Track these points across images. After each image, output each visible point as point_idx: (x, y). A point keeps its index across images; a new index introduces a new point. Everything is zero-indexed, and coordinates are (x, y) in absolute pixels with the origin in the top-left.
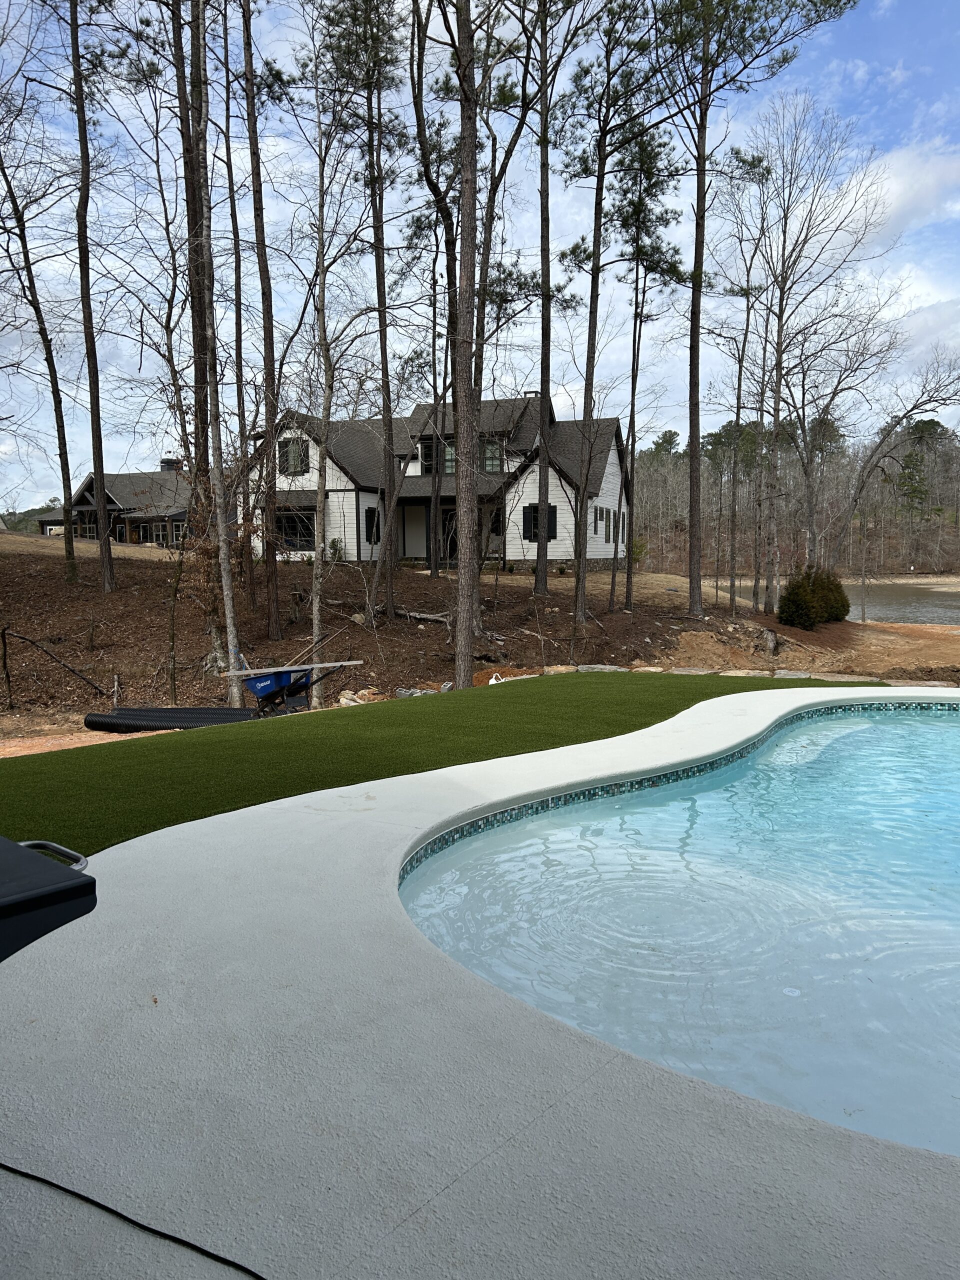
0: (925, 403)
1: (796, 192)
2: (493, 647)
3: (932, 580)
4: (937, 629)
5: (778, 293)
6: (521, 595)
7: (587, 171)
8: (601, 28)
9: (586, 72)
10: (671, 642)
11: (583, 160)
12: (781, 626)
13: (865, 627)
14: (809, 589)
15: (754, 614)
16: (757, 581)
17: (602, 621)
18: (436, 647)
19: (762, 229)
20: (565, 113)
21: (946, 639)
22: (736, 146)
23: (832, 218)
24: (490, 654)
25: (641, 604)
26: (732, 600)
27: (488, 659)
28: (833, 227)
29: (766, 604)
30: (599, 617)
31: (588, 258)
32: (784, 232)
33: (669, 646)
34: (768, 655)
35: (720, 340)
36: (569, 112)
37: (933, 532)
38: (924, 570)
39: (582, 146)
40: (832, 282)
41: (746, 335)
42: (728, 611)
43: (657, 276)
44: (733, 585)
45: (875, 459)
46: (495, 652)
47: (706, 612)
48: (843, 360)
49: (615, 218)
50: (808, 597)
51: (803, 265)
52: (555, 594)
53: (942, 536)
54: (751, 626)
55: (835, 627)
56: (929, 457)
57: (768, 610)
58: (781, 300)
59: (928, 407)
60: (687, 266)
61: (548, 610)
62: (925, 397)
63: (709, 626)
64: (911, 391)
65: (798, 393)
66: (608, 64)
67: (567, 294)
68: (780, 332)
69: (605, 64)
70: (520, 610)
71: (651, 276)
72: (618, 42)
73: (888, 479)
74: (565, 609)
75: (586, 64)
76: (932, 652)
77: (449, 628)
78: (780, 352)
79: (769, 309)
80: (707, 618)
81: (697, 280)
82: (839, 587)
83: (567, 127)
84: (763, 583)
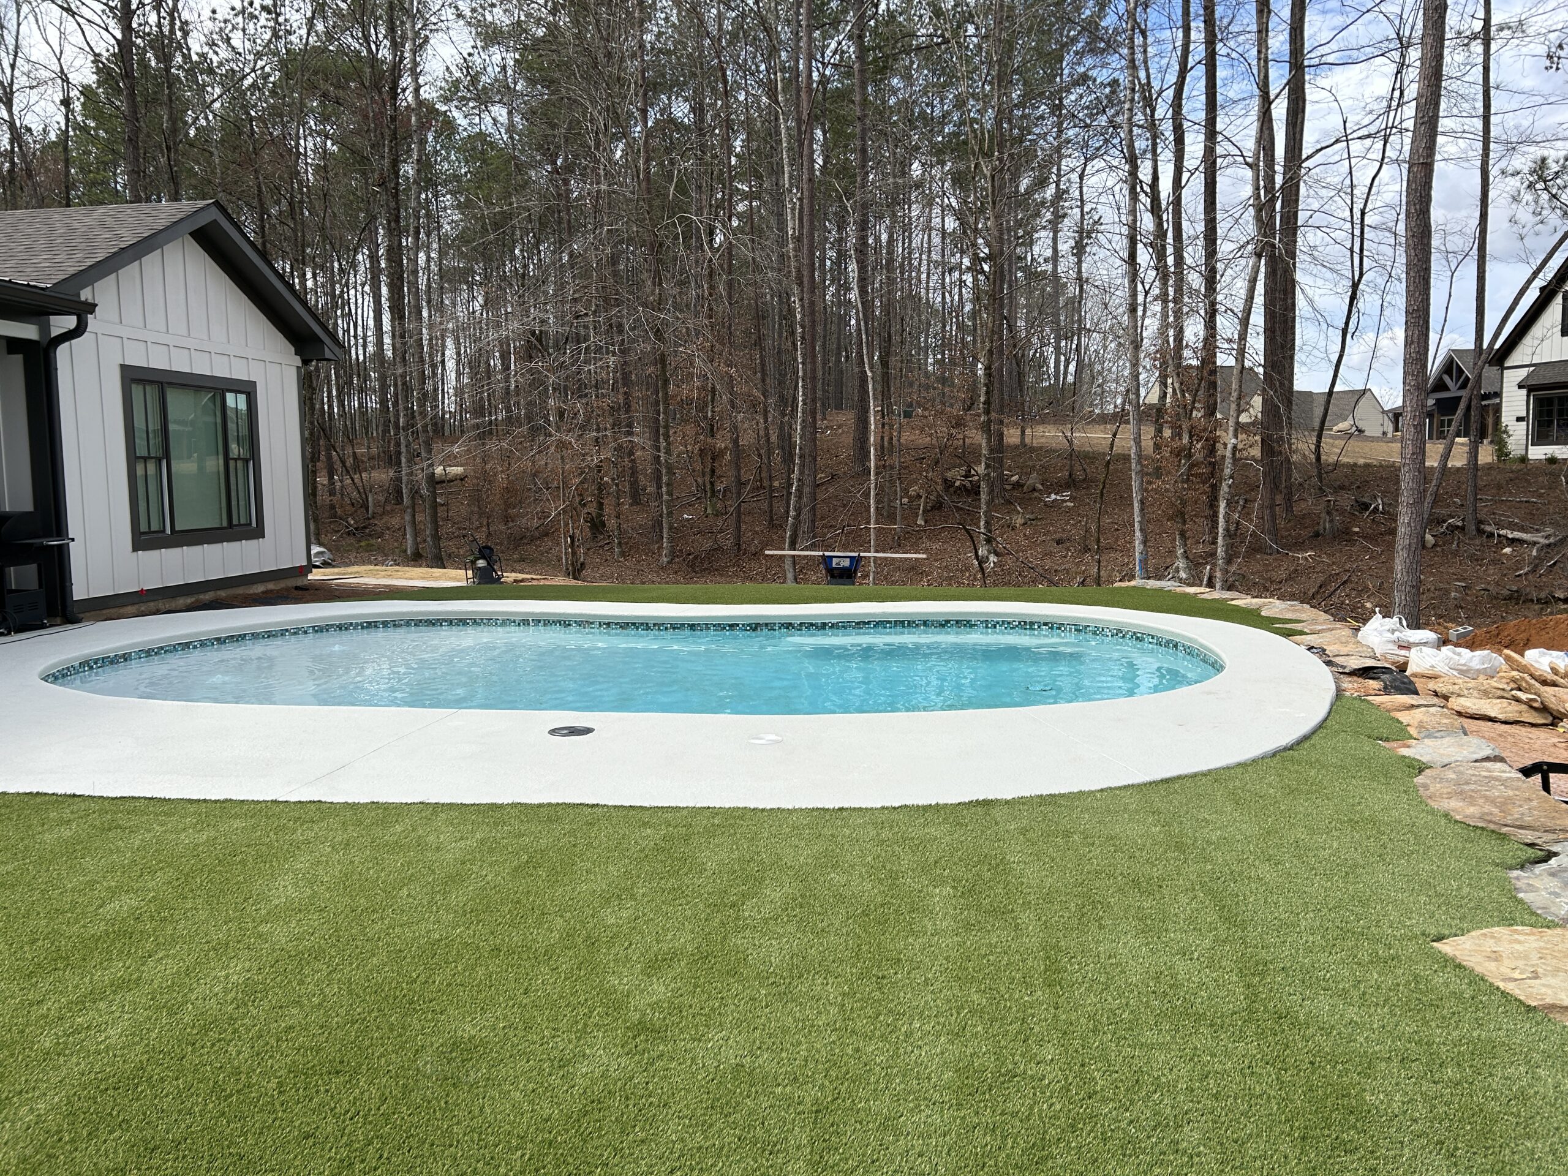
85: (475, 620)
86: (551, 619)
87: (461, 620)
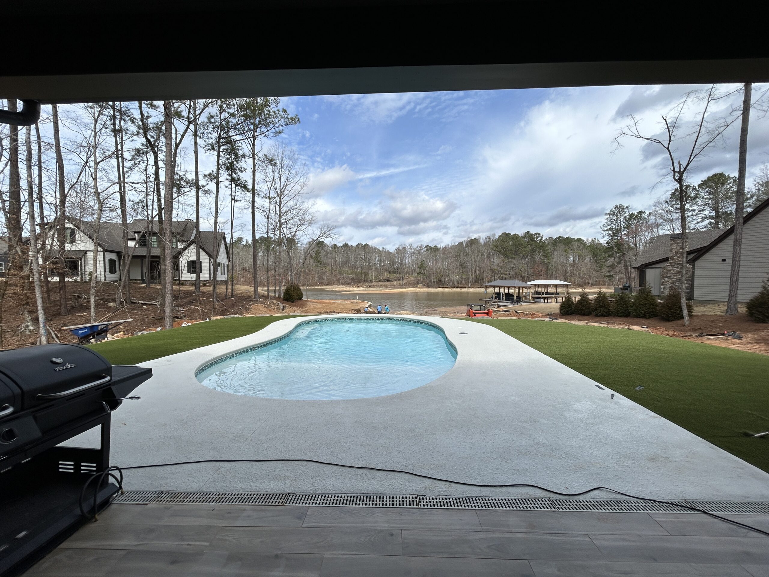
0: (321, 236)
1: (283, 170)
2: (179, 313)
3: (324, 287)
4: (328, 301)
5: (279, 199)
6: (190, 294)
7: (213, 149)
8: (218, 104)
9: (212, 117)
10: (249, 308)
11: (212, 146)
12: (284, 302)
13: (308, 301)
14: (292, 290)
15: (275, 298)
16: (275, 288)
17: (223, 302)
18: (153, 314)
19: (273, 180)
20: (204, 128)
21: (330, 303)
22: (266, 154)
23: (294, 180)
24: (178, 316)
25: (237, 296)
26: (268, 294)
27: (177, 318)
28: (295, 183)
29: (279, 295)
30: (222, 300)
31: (215, 178)
32: (280, 181)
33: (248, 309)
34: (281, 311)
35: (261, 211)
36: (206, 128)
37: (324, 273)
38: (322, 284)
39: (211, 141)
40: (294, 198)
41: (269, 211)
42: (267, 297)
43: (240, 188)
44: (268, 289)
45: (309, 251)
46: (180, 315)
47: (260, 298)
48: (298, 221)
49: (223, 166)
50: (292, 292)
51: (286, 192)
52: (203, 293)
53: (327, 274)
54: (275, 302)
55: (299, 301)
56: (322, 251)
57: (280, 295)
58: (280, 201)
59: (322, 238)
60: (250, 187)
61: (201, 299)
62: (321, 235)
63: (262, 302)
64: (318, 233)
65: (285, 230)
66: (221, 116)
67: (206, 188)
68: (280, 211)
69: (219, 116)
70: (189, 299)
71: (237, 187)
72: (224, 110)
73: (312, 258)
74: (208, 298)
75: (212, 115)
76: (328, 307)
77: (159, 307)
78: (280, 217)
79: (276, 203)
80: (260, 300)
81: (253, 191)
82: (300, 289)
83: (205, 132)
84: (278, 288)
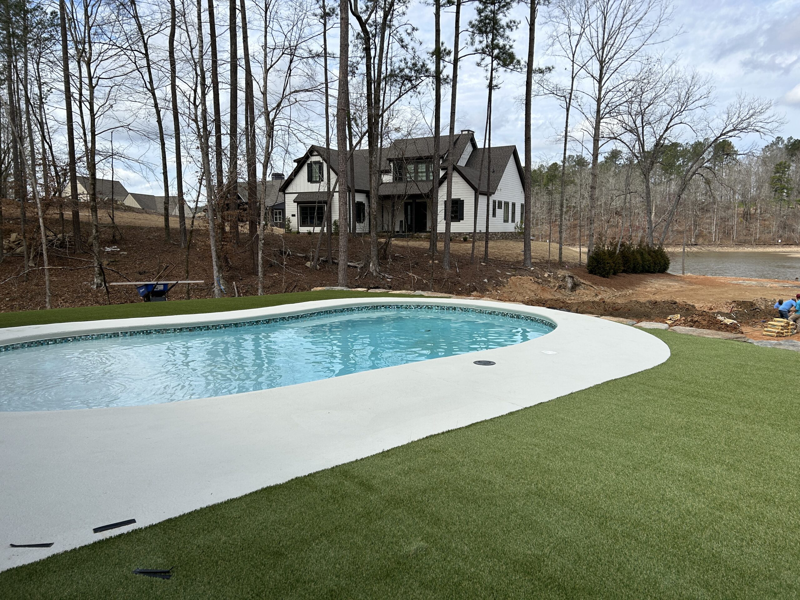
6: (419, 253)
10: (502, 282)
12: (583, 275)
33: (499, 284)
38: (788, 242)
47: (534, 264)
63: (532, 273)
80: (532, 269)
85: (75, 338)
86: (136, 330)
87: (63, 339)
